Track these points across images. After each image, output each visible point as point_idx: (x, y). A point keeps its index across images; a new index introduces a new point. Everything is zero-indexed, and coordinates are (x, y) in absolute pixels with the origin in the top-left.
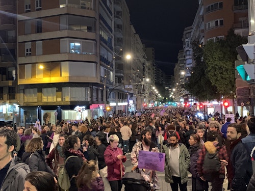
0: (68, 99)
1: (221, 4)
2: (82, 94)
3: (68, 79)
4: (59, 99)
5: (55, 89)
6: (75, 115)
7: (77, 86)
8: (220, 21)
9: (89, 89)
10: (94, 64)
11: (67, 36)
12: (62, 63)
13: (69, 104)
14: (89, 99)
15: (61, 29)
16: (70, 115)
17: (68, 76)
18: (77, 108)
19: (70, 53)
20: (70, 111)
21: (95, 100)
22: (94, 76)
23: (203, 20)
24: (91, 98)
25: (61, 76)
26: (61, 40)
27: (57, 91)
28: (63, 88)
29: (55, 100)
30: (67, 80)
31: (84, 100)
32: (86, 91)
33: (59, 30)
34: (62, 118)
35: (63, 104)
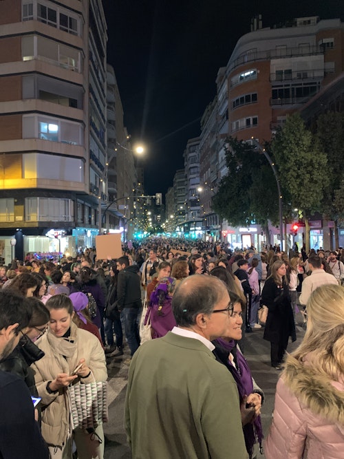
0: (34, 218)
1: (255, 97)
2: (59, 209)
3: (36, 183)
4: (20, 218)
5: (12, 201)
6: (46, 245)
7: (50, 196)
8: (254, 119)
9: (71, 203)
10: (80, 160)
11: (35, 109)
12: (25, 155)
13: (37, 225)
14: (71, 219)
15: (24, 96)
16: (38, 244)
17: (36, 177)
18: (51, 232)
19: (39, 138)
20: (38, 238)
21: (80, 221)
22: (80, 181)
23: (227, 118)
24: (74, 217)
25: (23, 177)
26: (25, 116)
27: (16, 204)
28: (26, 200)
29: (12, 219)
30: (33, 185)
31: (62, 219)
32: (66, 205)
33: (22, 99)
34: (25, 250)
35: (26, 225)
